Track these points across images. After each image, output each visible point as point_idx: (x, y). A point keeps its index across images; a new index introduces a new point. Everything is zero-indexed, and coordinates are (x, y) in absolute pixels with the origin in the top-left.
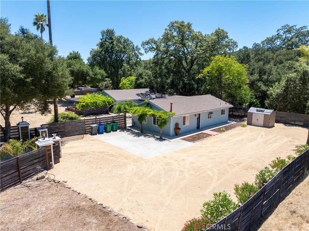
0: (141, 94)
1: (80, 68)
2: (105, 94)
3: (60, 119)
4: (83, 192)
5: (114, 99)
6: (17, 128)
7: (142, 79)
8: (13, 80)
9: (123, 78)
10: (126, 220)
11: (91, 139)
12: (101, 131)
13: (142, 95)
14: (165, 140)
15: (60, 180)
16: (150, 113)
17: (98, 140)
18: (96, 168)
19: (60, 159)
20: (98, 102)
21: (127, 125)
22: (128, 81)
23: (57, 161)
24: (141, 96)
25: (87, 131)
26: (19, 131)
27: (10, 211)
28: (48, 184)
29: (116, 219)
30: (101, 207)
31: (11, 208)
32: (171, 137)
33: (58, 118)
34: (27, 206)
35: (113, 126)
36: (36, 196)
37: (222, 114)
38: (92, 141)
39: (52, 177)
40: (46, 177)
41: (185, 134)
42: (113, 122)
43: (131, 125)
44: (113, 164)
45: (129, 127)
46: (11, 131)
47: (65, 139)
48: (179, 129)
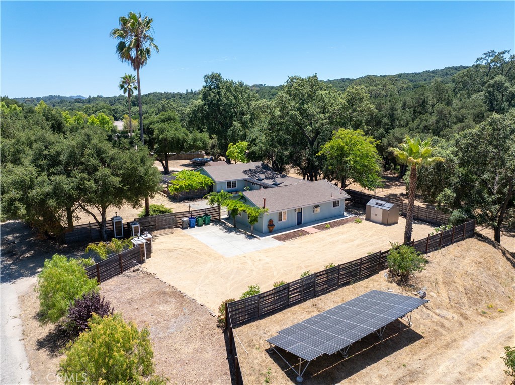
0: (250, 170)
1: (175, 135)
2: (204, 173)
3: (151, 213)
4: (168, 282)
5: (213, 180)
6: (111, 222)
7: (256, 146)
8: (114, 188)
9: (231, 144)
10: (194, 301)
11: (181, 233)
12: (192, 224)
13: (250, 173)
14: (255, 237)
15: (151, 273)
16: (241, 209)
17: (187, 235)
18: (181, 264)
19: (151, 254)
20: (194, 184)
21: (222, 217)
22: (237, 148)
23: (149, 257)
24: (248, 175)
25: (178, 224)
26: (113, 225)
27: (119, 291)
28: (143, 275)
29: (188, 300)
30: (179, 293)
31: (118, 290)
32: (263, 235)
33: (149, 212)
34: (129, 289)
35: (205, 219)
36: (135, 283)
37: (334, 206)
38: (182, 236)
39: (145, 270)
40: (141, 269)
41: (280, 231)
42: (206, 215)
43: (226, 216)
44: (195, 262)
45: (224, 219)
46: (106, 225)
47: (155, 233)
48: (273, 225)
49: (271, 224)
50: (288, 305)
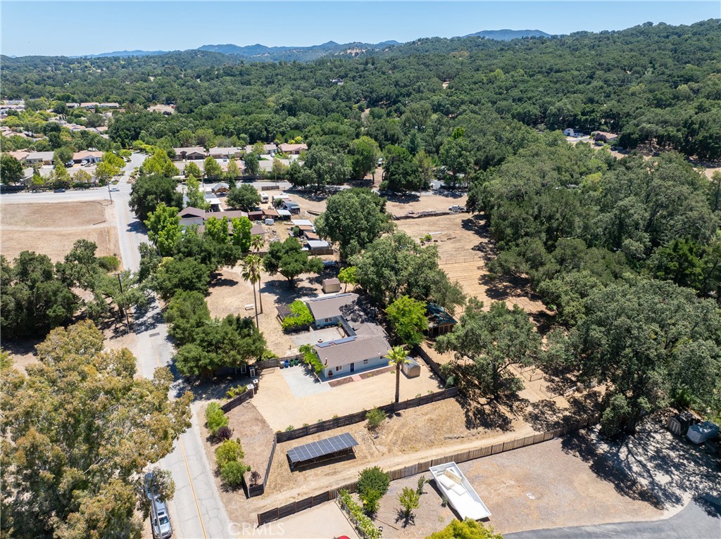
0: (346, 306)
4: (261, 413)
5: (314, 317)
11: (278, 373)
13: (345, 310)
14: (319, 381)
15: (254, 405)
19: (258, 391)
20: (299, 322)
22: (346, 273)
23: (255, 396)
24: (342, 311)
28: (250, 405)
29: (266, 425)
30: (264, 420)
34: (243, 415)
35: (295, 362)
36: (246, 410)
38: (278, 376)
40: (250, 402)
41: (337, 377)
42: (296, 359)
47: (264, 371)
48: (332, 374)
49: (330, 373)
50: (307, 435)
